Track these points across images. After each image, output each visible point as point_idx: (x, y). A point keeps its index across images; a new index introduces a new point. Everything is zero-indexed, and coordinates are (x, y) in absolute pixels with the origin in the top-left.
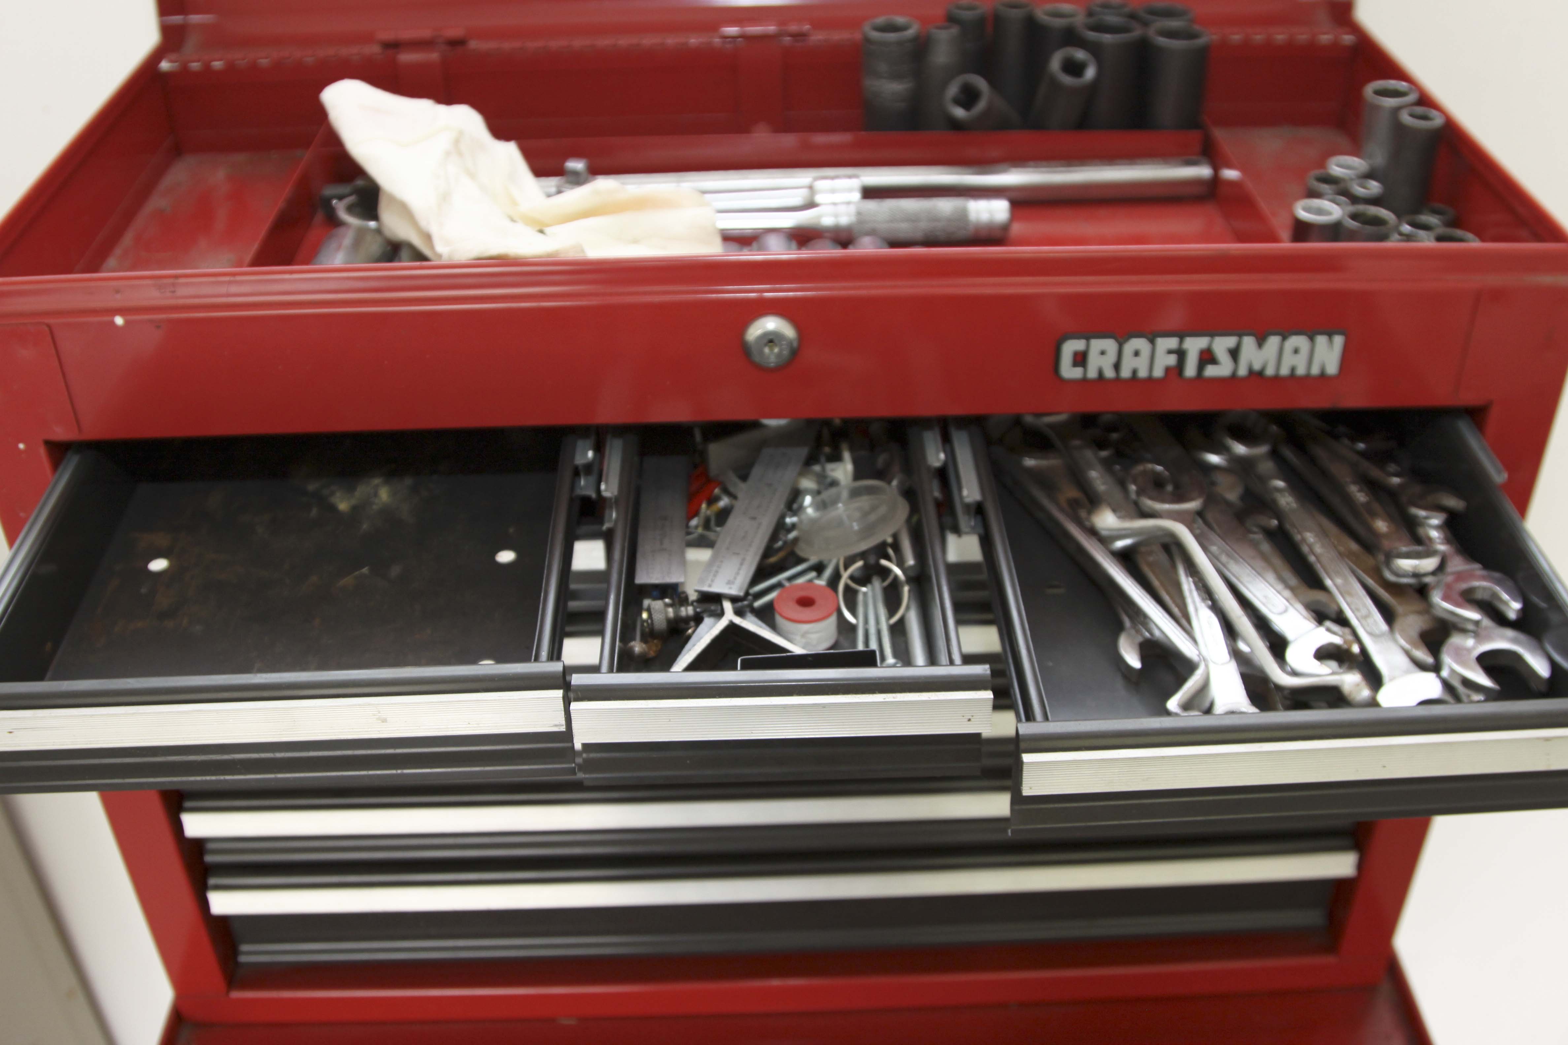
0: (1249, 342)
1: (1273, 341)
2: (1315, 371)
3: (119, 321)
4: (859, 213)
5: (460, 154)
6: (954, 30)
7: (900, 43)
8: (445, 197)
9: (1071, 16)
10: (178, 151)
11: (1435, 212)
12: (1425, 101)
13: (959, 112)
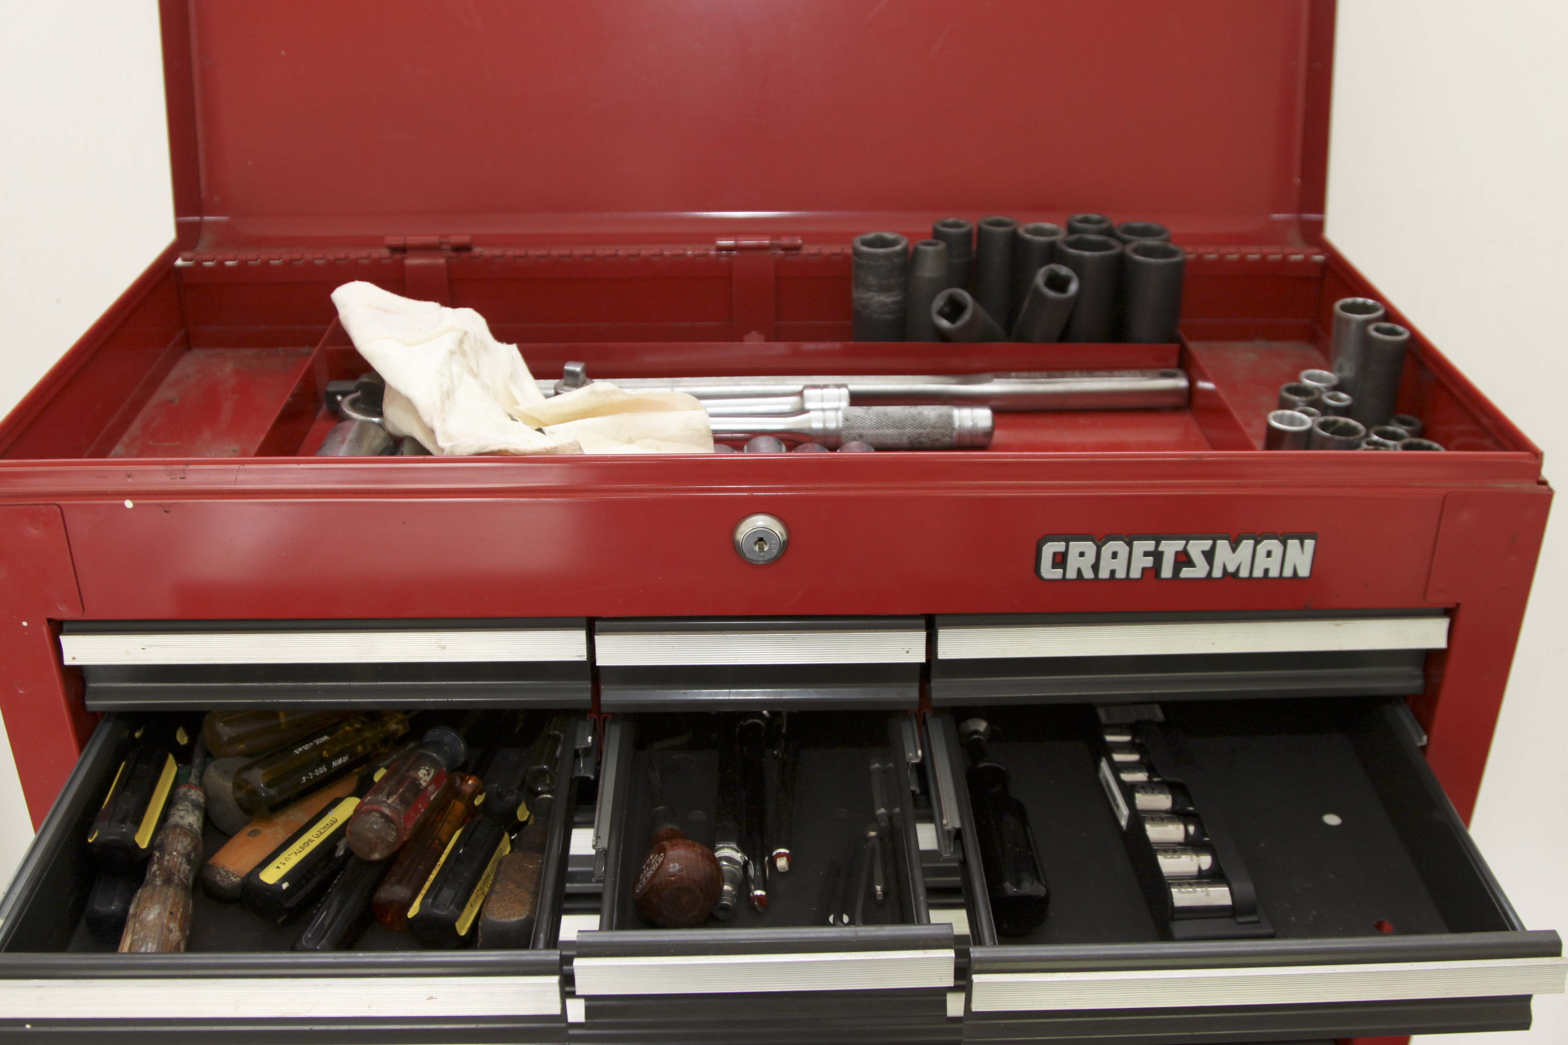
0: (1223, 546)
1: (1247, 545)
2: (1288, 573)
3: (129, 504)
4: (846, 419)
5: (464, 354)
6: (942, 246)
7: (887, 256)
8: (448, 394)
9: (1053, 233)
10: (188, 344)
11: (1403, 422)
12: (1392, 316)
13: (944, 323)
